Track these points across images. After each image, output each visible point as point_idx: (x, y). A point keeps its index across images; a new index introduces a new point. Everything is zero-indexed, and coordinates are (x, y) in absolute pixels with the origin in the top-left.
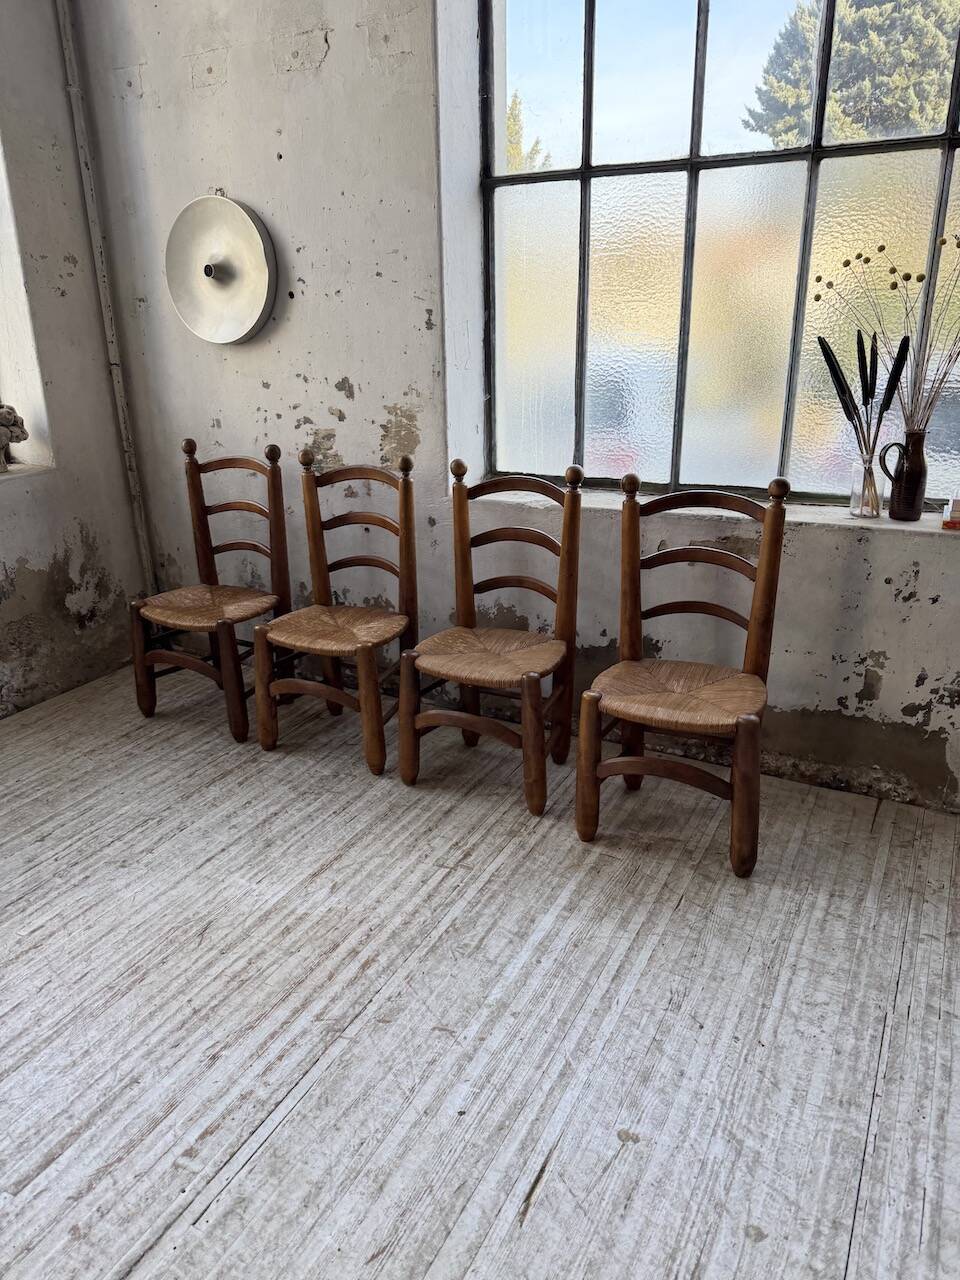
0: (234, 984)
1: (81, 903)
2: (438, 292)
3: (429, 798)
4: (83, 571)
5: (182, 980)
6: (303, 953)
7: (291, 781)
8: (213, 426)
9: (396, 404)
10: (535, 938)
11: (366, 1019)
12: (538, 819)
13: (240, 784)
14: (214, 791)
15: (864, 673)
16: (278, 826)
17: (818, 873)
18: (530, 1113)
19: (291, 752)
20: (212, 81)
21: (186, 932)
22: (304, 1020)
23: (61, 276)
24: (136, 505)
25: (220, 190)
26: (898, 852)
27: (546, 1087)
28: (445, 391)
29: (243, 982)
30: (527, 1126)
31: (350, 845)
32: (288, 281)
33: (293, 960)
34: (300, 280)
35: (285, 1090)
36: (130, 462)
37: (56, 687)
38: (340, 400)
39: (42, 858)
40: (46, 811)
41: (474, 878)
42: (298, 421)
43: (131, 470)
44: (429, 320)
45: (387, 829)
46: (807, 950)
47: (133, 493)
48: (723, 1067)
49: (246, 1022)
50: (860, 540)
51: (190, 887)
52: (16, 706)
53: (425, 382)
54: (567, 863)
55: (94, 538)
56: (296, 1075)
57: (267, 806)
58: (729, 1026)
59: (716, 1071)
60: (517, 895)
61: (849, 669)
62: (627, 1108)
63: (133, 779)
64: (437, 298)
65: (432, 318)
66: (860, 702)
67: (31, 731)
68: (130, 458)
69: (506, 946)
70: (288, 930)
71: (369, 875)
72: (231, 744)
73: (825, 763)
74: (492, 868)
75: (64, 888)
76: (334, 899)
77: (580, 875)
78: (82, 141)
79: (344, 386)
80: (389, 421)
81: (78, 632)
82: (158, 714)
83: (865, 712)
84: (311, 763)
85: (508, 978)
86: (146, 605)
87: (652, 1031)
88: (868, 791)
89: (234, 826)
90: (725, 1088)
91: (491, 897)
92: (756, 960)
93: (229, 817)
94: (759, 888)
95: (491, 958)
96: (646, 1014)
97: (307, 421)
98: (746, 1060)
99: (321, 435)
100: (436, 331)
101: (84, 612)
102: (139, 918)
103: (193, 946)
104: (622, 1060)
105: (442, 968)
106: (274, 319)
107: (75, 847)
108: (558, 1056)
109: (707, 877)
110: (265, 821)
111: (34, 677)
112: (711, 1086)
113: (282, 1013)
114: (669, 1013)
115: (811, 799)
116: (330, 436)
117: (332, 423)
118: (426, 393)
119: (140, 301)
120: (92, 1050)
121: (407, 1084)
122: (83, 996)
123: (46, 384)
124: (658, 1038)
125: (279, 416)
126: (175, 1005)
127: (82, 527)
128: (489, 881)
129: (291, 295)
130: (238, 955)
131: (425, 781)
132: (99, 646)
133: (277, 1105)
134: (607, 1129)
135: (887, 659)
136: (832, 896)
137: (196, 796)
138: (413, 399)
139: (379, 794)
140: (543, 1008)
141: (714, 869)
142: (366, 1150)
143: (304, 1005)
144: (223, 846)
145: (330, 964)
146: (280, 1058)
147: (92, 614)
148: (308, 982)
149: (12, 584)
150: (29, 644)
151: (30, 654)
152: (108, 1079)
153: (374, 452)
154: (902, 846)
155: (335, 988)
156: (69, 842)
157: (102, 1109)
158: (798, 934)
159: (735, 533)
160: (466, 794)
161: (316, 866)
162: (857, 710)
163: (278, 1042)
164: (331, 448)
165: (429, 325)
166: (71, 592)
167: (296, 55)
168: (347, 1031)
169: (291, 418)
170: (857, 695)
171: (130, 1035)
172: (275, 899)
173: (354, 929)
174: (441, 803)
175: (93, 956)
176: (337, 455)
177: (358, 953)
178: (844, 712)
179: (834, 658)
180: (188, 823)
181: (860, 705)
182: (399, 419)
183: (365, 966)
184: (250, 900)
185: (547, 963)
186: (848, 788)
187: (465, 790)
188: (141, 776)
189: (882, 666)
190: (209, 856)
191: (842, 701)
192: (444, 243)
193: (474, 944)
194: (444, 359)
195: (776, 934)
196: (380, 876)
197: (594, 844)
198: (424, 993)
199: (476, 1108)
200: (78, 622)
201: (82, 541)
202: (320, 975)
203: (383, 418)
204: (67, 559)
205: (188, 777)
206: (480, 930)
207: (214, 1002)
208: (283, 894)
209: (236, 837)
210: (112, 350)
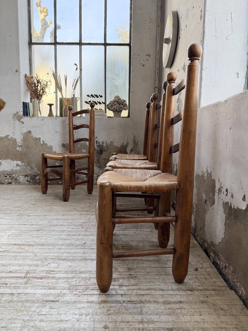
4: (131, 151)
23: (144, 60)
34: (181, 30)
44: (201, 15)
78: (158, 19)
129: (180, 38)
149: (108, 148)
165: (201, 18)
204: (127, 145)
210: (157, 82)
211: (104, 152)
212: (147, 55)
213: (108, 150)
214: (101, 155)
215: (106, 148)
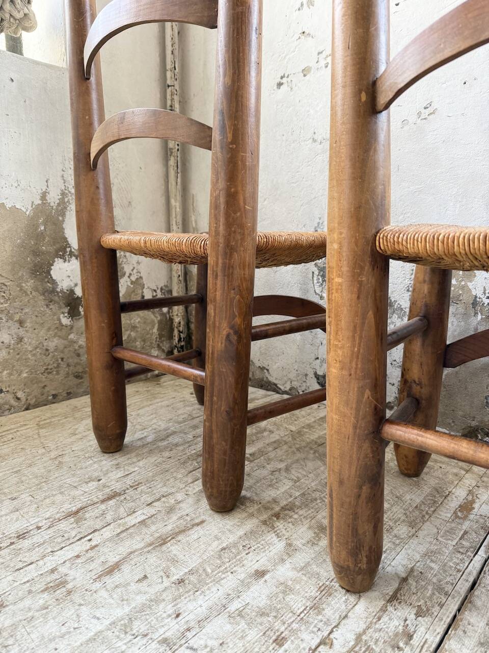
24: (172, 162)
36: (172, 100)
37: (18, 399)
68: (172, 95)
81: (65, 321)
166: (62, 257)
200: (68, 305)
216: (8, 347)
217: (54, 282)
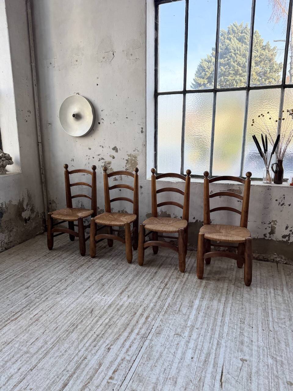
0: (107, 327)
1: (48, 306)
2: (145, 123)
3: (148, 270)
4: (27, 205)
5: (90, 326)
6: (126, 315)
7: (103, 267)
8: (71, 161)
9: (131, 154)
10: (195, 307)
11: (153, 333)
12: (183, 274)
13: (88, 268)
14: (80, 271)
15: (271, 227)
16: (104, 280)
17: (268, 284)
18: (212, 356)
19: (100, 258)
20: (77, 64)
21: (86, 312)
22: (133, 336)
23: (26, 116)
24: (43, 185)
25: (78, 93)
26: (287, 277)
27: (214, 348)
28: (146, 150)
29: (110, 326)
30: (213, 360)
31: (129, 284)
32: (98, 119)
33: (124, 318)
34: (102, 119)
35: (135, 357)
36: (42, 172)
37: (18, 242)
38: (114, 153)
39: (30, 293)
40: (26, 280)
41: (171, 291)
42: (100, 159)
43: (43, 174)
44: (142, 130)
45: (139, 279)
46: (273, 304)
47: (43, 181)
48: (263, 338)
49: (115, 337)
50: (268, 189)
51: (82, 299)
52: (5, 248)
53: (140, 148)
54: (197, 285)
55: (31, 195)
56: (137, 352)
57: (99, 274)
58: (260, 326)
59: (261, 339)
60: (185, 295)
61: (266, 226)
62: (240, 352)
63: (52, 268)
64: (144, 124)
65: (143, 130)
66: (270, 235)
67: (12, 256)
68: (42, 170)
69: (187, 310)
70: (118, 310)
71: (138, 292)
72: (80, 257)
73: (260, 253)
74: (175, 288)
75: (41, 302)
76: (130, 300)
77: (202, 288)
78: (35, 78)
79: (115, 149)
80: (129, 159)
81: (25, 224)
82: (54, 249)
83: (271, 238)
84: (108, 261)
85: (191, 318)
86: (53, 214)
87: (239, 330)
88: (273, 261)
89: (90, 280)
90: (266, 344)
91: (178, 296)
92: (260, 308)
93: (87, 278)
94: (254, 289)
95: (184, 313)
96: (235, 325)
97: (103, 159)
98: (268, 335)
99: (107, 163)
100: (144, 133)
101: (27, 218)
102: (69, 310)
103: (90, 316)
104: (233, 338)
105: (171, 317)
106: (93, 130)
107: (40, 289)
108: (215, 339)
109: (238, 287)
110: (99, 278)
111: (11, 239)
112: (261, 344)
113: (126, 334)
114: (242, 325)
115: (258, 264)
116: (109, 163)
117: (110, 159)
118: (141, 150)
119: (49, 124)
120: (67, 350)
121: (172, 351)
122: (59, 334)
123: (20, 147)
124: (241, 331)
125: (93, 158)
126: (90, 335)
127: (28, 191)
128: (176, 292)
129: (99, 123)
130: (105, 318)
131: (145, 264)
132: (30, 229)
133: (134, 361)
134: (237, 358)
135: (277, 222)
136: (274, 289)
137: (75, 272)
138: (136, 152)
139: (132, 269)
140: (205, 326)
141: (239, 284)
142: (167, 371)
143: (132, 331)
144: (88, 286)
145: (135, 319)
146: (130, 347)
147: (29, 218)
148: (131, 324)
149: (7, 209)
150: (11, 228)
151: (11, 231)
152: (76, 358)
153: (123, 168)
154: (288, 275)
155: (140, 325)
156: (37, 288)
157: (77, 368)
158: (269, 300)
159: (233, 188)
160: (159, 268)
161: (121, 291)
162: (269, 237)
163: (128, 342)
164: (110, 166)
165: (142, 132)
166: (24, 212)
167: (104, 58)
168: (148, 337)
169: (97, 158)
170: (269, 233)
171: (79, 344)
172: (111, 301)
173: (139, 308)
174: (152, 271)
175: (58, 322)
176: (112, 169)
177: (143, 315)
178: (266, 238)
179: (262, 223)
180: (75, 280)
181: (270, 236)
182: (132, 158)
183: (147, 318)
184: (103, 301)
185: (201, 314)
186: (268, 261)
187: (158, 266)
188: (54, 267)
189: (276, 224)
190: (85, 289)
191: (265, 235)
192: (147, 109)
193: (178, 310)
194: (146, 141)
195: (263, 301)
196: (142, 292)
197: (203, 280)
198: (168, 325)
199: (196, 356)
200: (25, 221)
201: (28, 196)
202: (133, 322)
203: (127, 157)
204: (23, 201)
205: (70, 267)
206: (178, 306)
207: (103, 332)
208: (113, 299)
209: (92, 283)
210: (39, 138)
211: (4, 214)
212: (28, 111)
213: (7, 211)
214: (2, 218)
215: (6, 210)
216: (16, 232)
217: (22, 217)
